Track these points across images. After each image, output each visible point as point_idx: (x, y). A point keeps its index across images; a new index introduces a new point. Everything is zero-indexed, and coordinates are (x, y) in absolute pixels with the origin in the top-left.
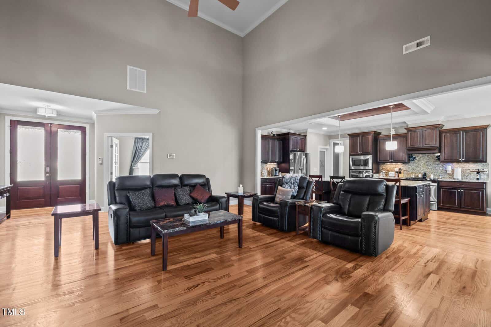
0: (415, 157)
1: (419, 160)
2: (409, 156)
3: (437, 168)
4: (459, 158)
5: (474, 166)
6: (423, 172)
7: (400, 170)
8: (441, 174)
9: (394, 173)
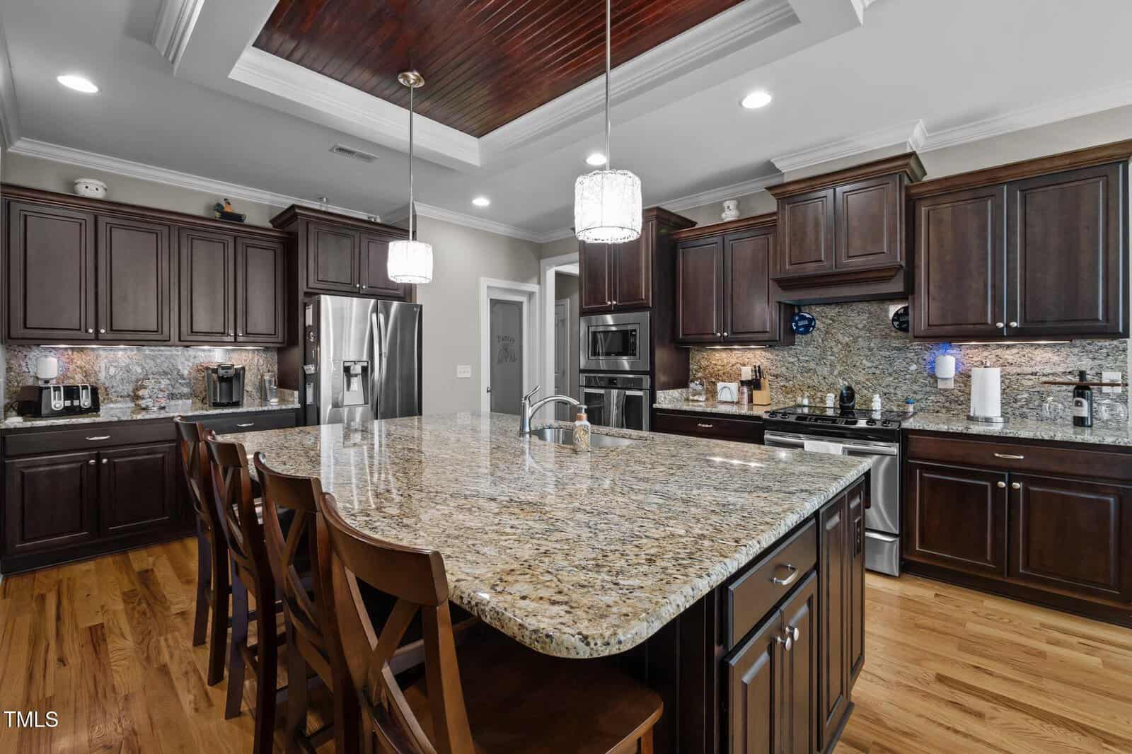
0: (813, 319)
1: (827, 332)
2: (790, 312)
3: (899, 365)
4: (995, 320)
5: (1056, 358)
6: (842, 384)
7: (758, 371)
8: (915, 393)
9: (734, 386)
